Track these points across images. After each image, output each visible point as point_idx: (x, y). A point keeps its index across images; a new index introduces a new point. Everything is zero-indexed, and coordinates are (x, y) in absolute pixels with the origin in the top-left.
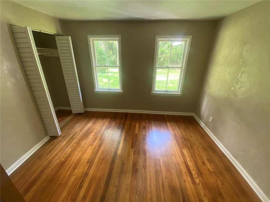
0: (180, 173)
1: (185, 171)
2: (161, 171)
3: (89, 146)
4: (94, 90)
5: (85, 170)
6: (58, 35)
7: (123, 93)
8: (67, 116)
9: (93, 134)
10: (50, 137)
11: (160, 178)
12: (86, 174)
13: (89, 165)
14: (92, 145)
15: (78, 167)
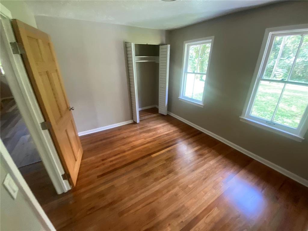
0: (176, 215)
1: (183, 221)
2: (163, 195)
3: (143, 138)
4: (179, 97)
5: (126, 150)
6: (162, 44)
7: (203, 107)
8: (154, 114)
9: (154, 132)
10: (134, 121)
11: (155, 198)
12: (124, 152)
13: (131, 148)
14: (145, 139)
15: (125, 145)
